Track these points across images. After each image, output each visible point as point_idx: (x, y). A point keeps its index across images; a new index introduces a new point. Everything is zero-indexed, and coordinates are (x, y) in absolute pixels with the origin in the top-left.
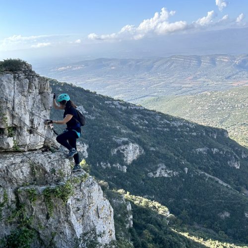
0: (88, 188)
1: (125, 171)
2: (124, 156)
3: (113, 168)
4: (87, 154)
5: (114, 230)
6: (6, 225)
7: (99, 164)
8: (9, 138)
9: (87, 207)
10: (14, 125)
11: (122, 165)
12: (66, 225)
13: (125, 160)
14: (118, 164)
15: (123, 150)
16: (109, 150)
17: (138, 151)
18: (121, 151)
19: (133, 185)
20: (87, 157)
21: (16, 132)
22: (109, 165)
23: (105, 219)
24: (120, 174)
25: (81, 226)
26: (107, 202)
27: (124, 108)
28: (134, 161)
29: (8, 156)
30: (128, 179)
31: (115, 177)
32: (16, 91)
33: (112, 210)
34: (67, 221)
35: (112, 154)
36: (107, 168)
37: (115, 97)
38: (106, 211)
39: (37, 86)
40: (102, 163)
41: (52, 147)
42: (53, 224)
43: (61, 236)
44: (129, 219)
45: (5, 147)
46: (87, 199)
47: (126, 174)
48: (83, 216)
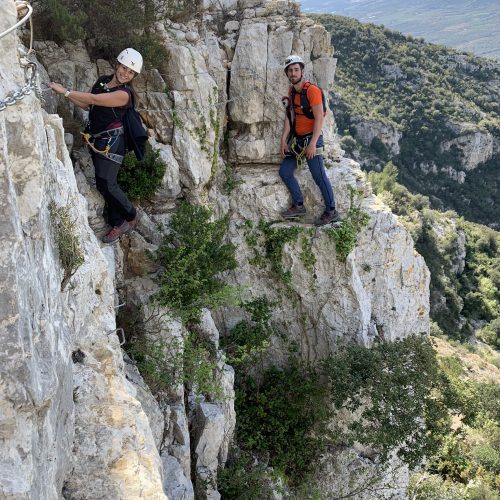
0: (386, 235)
1: (462, 180)
2: (463, 156)
3: (441, 175)
4: (399, 148)
5: (428, 306)
6: (252, 278)
7: (418, 165)
8: (258, 142)
9: (383, 266)
10: (265, 119)
11: (458, 170)
12: (345, 291)
13: (464, 161)
14: (451, 168)
15: (463, 145)
16: (436, 144)
17: (490, 147)
18: (459, 147)
19: (474, 204)
20: (398, 153)
21: (270, 130)
22: (435, 167)
23: (413, 288)
24: (452, 185)
25: (370, 294)
26: (421, 259)
27: (473, 68)
28: (480, 165)
29: (257, 170)
30: (465, 194)
31: (443, 189)
32: (271, 55)
33: (428, 273)
34: (346, 286)
35: (443, 150)
36: (431, 174)
37: (460, 48)
38: (417, 275)
39: (308, 45)
40: (422, 165)
41: (329, 157)
42: (322, 287)
43: (335, 307)
44: (460, 257)
45: (251, 156)
46: (384, 254)
47: (462, 186)
48: (374, 280)
